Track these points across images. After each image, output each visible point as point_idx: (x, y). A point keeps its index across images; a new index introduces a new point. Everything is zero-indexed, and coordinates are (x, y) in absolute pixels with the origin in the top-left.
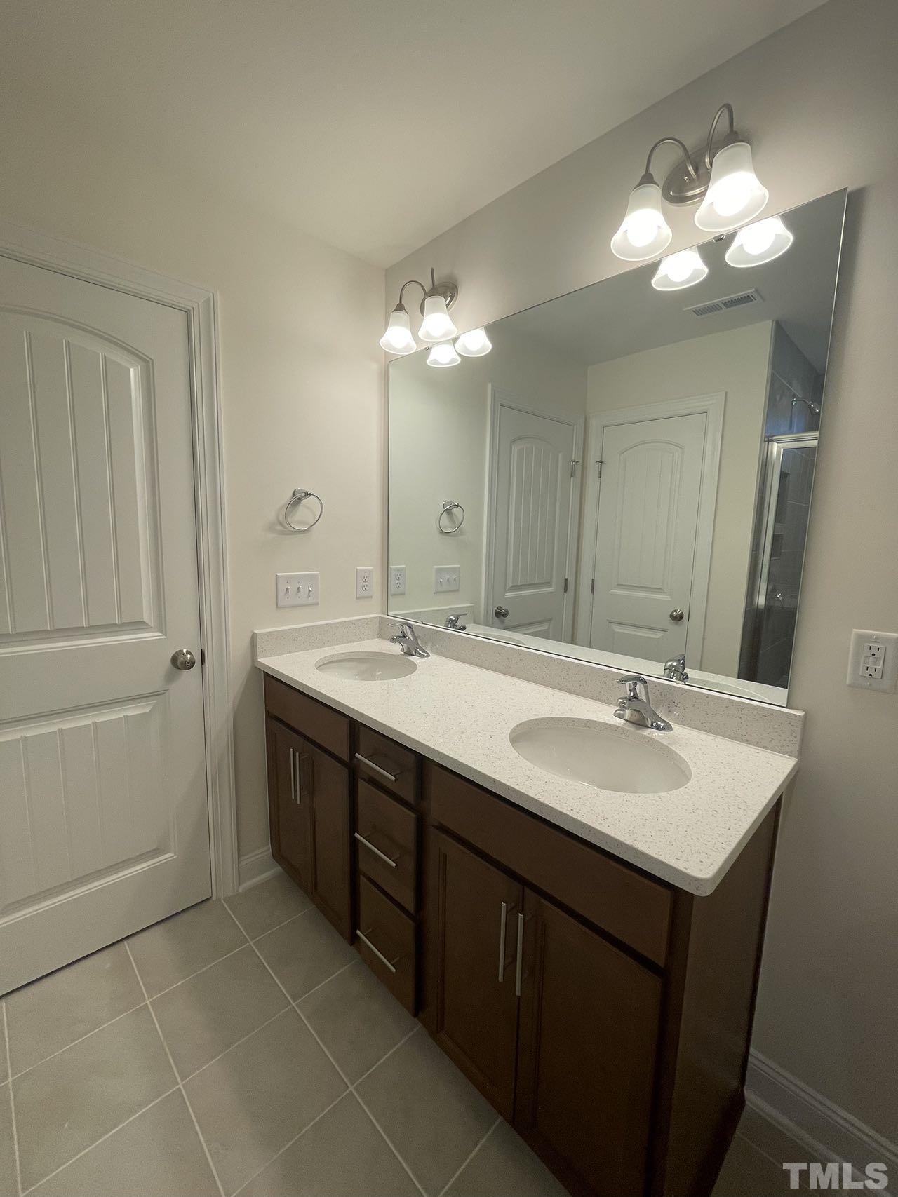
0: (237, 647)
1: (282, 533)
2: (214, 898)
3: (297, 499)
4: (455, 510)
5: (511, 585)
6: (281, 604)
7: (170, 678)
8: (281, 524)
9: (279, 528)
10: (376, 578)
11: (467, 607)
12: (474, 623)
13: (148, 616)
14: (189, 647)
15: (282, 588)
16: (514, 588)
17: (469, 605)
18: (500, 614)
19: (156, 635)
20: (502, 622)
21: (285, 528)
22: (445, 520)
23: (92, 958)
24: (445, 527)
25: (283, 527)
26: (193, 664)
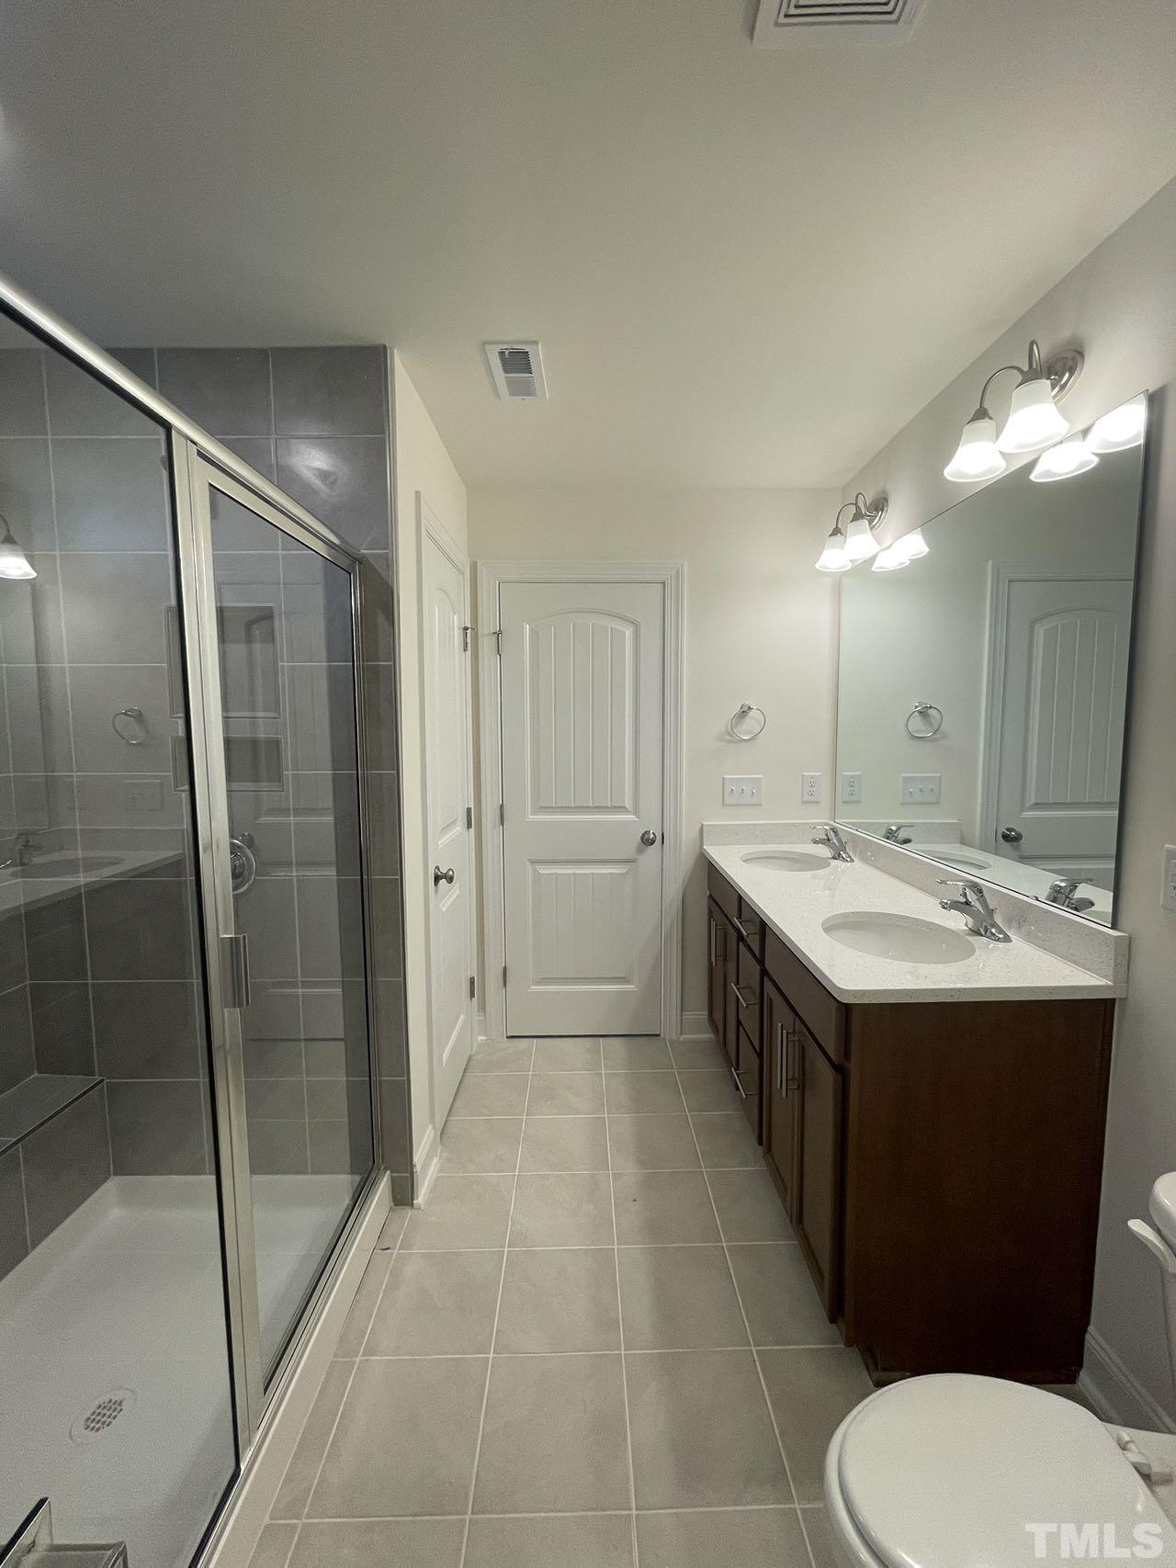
0: (688, 835)
1: (730, 741)
2: (662, 1035)
3: (744, 712)
4: (931, 712)
5: (1033, 801)
6: (726, 801)
7: (640, 851)
8: (729, 733)
9: (728, 737)
10: (825, 786)
11: (951, 824)
12: (962, 844)
13: (628, 803)
14: (654, 830)
15: (728, 790)
16: (1037, 806)
17: (955, 821)
18: (1011, 838)
19: (632, 817)
20: (1017, 849)
21: (732, 736)
22: (917, 724)
23: (580, 1039)
24: (917, 731)
25: (730, 737)
26: (653, 842)
